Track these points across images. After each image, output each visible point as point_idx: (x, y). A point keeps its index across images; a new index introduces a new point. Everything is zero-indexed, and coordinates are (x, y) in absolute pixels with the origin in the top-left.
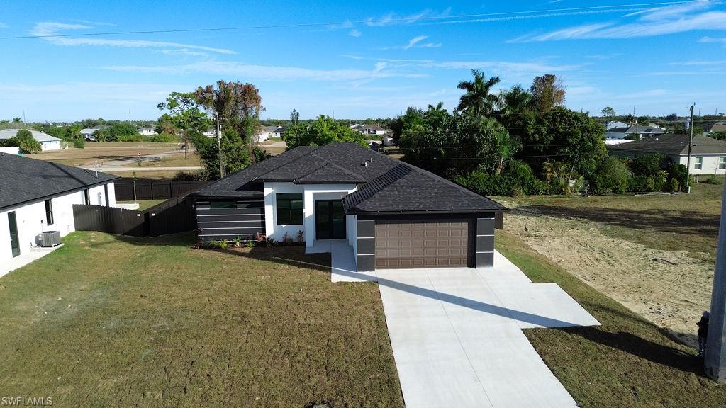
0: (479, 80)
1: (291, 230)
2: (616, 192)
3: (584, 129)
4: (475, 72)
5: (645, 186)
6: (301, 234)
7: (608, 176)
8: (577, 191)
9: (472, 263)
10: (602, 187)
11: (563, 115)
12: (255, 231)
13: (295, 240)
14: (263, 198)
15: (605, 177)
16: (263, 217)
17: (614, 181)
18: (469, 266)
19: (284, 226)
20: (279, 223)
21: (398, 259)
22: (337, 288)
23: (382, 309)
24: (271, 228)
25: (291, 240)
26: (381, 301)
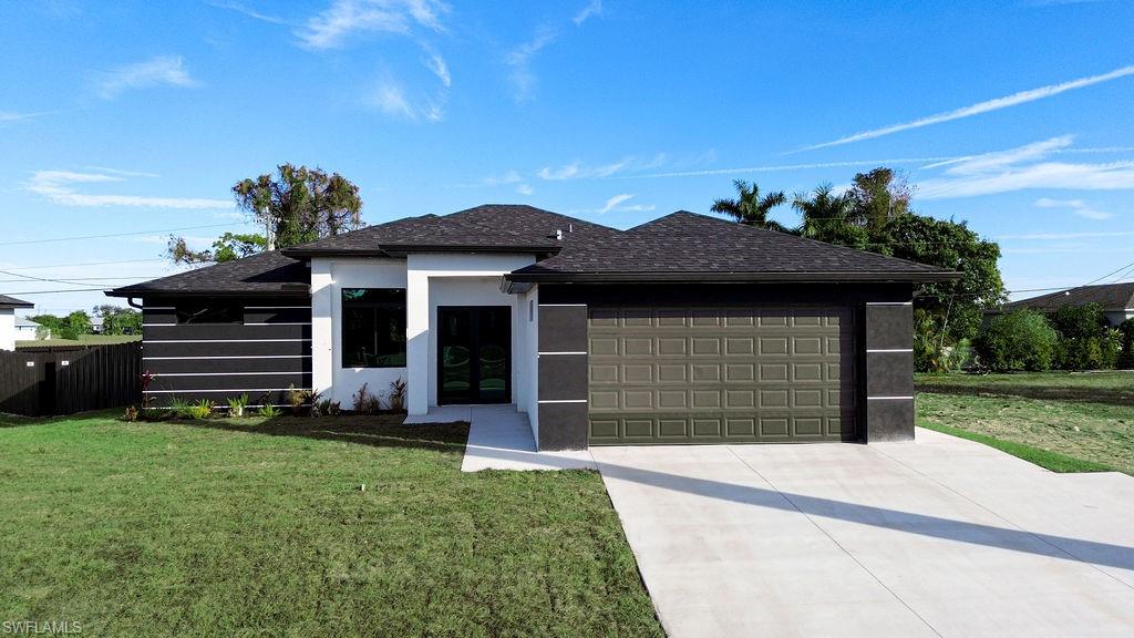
0: (748, 197)
1: (375, 381)
2: (1030, 367)
3: (964, 250)
4: (740, 186)
5: (1085, 357)
6: (400, 390)
7: (1016, 338)
8: (958, 366)
9: (855, 429)
10: (1007, 358)
11: (921, 226)
12: (286, 381)
13: (385, 402)
14: (307, 299)
15: (1011, 340)
16: (307, 348)
17: (1027, 348)
18: (845, 440)
19: (358, 370)
20: (347, 363)
21: (651, 417)
22: (477, 484)
23: (620, 535)
24: (326, 373)
25: (375, 403)
26: (615, 514)
